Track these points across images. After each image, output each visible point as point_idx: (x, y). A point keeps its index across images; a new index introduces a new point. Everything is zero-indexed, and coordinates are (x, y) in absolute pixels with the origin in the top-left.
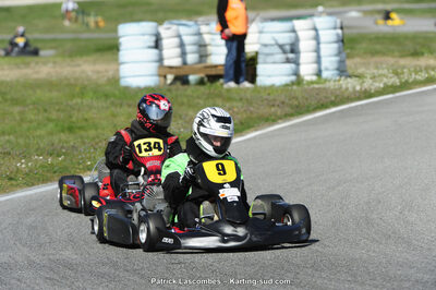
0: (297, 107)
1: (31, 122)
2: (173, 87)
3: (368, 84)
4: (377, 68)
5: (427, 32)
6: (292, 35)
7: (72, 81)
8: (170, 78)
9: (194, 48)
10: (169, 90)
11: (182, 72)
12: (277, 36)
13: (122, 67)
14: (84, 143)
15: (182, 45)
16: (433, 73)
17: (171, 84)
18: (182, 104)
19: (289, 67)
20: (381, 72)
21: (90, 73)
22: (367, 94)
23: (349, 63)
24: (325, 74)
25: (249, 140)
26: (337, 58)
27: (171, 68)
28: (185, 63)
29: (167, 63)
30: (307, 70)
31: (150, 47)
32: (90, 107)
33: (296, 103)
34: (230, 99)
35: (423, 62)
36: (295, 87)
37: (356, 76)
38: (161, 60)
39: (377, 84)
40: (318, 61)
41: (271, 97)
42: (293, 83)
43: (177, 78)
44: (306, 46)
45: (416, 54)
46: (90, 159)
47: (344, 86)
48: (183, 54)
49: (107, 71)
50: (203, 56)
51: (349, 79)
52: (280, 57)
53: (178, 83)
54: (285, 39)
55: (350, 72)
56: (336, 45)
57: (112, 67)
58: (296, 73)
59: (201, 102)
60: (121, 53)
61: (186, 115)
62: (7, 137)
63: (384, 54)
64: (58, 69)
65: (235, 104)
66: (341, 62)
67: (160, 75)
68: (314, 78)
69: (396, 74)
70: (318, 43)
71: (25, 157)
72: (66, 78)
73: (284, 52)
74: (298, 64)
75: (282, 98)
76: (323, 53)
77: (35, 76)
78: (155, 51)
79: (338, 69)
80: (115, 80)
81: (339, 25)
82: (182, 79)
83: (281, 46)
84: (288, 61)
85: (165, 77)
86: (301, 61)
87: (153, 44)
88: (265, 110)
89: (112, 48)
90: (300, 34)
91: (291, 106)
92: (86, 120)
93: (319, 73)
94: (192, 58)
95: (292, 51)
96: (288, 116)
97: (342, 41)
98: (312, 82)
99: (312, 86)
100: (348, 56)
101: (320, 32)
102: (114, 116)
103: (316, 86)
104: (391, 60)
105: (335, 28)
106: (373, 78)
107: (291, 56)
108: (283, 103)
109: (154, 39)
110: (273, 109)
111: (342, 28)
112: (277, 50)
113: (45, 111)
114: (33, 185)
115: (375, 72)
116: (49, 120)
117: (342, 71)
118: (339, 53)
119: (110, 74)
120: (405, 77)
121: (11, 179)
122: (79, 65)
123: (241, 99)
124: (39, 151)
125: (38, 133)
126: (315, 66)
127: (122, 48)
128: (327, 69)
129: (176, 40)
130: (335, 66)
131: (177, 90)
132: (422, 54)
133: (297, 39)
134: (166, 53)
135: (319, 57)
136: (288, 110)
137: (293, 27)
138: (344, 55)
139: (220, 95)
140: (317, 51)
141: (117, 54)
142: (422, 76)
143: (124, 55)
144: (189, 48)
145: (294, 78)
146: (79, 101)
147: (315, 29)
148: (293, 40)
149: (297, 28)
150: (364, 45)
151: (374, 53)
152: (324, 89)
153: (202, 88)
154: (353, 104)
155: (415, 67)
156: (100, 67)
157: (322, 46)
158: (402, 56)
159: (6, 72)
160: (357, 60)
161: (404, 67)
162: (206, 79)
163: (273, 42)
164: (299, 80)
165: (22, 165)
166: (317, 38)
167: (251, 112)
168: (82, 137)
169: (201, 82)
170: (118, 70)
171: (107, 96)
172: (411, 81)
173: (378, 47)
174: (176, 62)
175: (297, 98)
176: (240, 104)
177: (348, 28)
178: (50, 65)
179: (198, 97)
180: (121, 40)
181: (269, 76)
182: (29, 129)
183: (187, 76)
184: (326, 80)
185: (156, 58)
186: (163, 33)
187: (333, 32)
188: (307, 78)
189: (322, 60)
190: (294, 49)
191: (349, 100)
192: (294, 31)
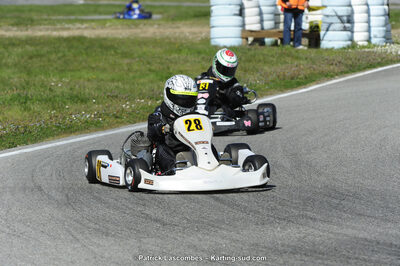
0: (351, 66)
1: (136, 71)
2: (253, 47)
6: (349, 8)
7: (172, 40)
8: (251, 39)
9: (271, 16)
10: (250, 49)
11: (259, 36)
12: (336, 9)
13: (212, 30)
15: (261, 14)
17: (251, 44)
18: (260, 61)
19: (346, 34)
21: (187, 34)
23: (393, 32)
24: (374, 41)
26: (384, 29)
27: (252, 31)
28: (262, 28)
29: (248, 27)
30: (360, 37)
31: (235, 15)
32: (186, 61)
33: (350, 62)
34: (297, 58)
36: (350, 50)
37: (398, 43)
38: (243, 25)
40: (369, 30)
41: (331, 58)
42: (349, 47)
43: (256, 40)
44: (359, 18)
47: (389, 51)
48: (262, 21)
49: (201, 33)
50: (277, 23)
51: (393, 46)
52: (339, 25)
53: (257, 44)
54: (343, 11)
55: (394, 39)
56: (383, 18)
57: (205, 29)
58: (351, 39)
59: (274, 59)
60: (212, 18)
61: (262, 70)
62: (116, 84)
64: (161, 30)
65: (302, 62)
66: (387, 31)
67: (242, 38)
68: (366, 43)
70: (369, 16)
71: (129, 100)
72: (167, 38)
73: (342, 22)
74: (352, 32)
75: (339, 59)
76: (372, 24)
77: (142, 35)
78: (240, 18)
79: (384, 37)
80: (207, 40)
81: (386, 1)
82: (260, 41)
83: (340, 17)
84: (345, 29)
85: (247, 39)
86: (355, 29)
87: (237, 12)
88: (326, 68)
89: (204, 15)
90: (354, 7)
91: (346, 65)
93: (369, 40)
94: (268, 25)
95: (349, 22)
96: (343, 73)
97: (388, 15)
98: (364, 47)
99: (364, 50)
100: (393, 27)
101: (371, 7)
103: (367, 50)
105: (383, 5)
107: (348, 25)
108: (340, 62)
109: (238, 8)
110: (332, 67)
111: (388, 5)
112: (336, 20)
113: (149, 63)
114: (135, 122)
116: (150, 70)
117: (388, 38)
118: (385, 25)
119: (204, 35)
121: (117, 117)
122: (178, 27)
123: (306, 58)
124: (142, 96)
125: (142, 81)
126: (366, 34)
127: (213, 14)
128: (375, 37)
129: (257, 9)
130: (383, 34)
131: (256, 49)
133: (352, 12)
134: (247, 20)
135: (369, 27)
136: (343, 68)
137: (350, 2)
138: (389, 26)
140: (368, 22)
141: (209, 20)
143: (214, 20)
144: (265, 17)
145: (349, 43)
146: (176, 55)
147: (367, 5)
148: (349, 13)
149: (352, 3)
152: (373, 52)
153: (275, 48)
156: (196, 29)
157: (372, 18)
159: (120, 31)
162: (279, 41)
163: (333, 14)
164: (353, 45)
165: (126, 106)
166: (368, 12)
167: (314, 69)
169: (275, 44)
170: (209, 32)
171: (199, 53)
174: (256, 27)
175: (351, 59)
176: (305, 62)
177: (393, 4)
178: (156, 26)
179: (273, 56)
180: (212, 8)
182: (134, 78)
183: (263, 39)
184: (375, 45)
185: (240, 23)
186: (246, 4)
187: (382, 7)
188: (360, 43)
189: (372, 29)
190: (350, 20)
191: (392, 62)
192: (350, 5)
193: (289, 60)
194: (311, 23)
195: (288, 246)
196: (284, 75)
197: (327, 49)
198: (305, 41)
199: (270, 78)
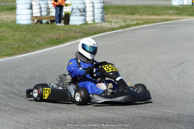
0: (85, 33)
2: (37, 24)
3: (113, 25)
4: (116, 19)
5: (136, 5)
6: (84, 5)
8: (36, 21)
9: (45, 9)
10: (35, 26)
11: (40, 19)
12: (78, 5)
13: (17, 16)
14: (2, 46)
15: (40, 8)
16: (139, 21)
18: (40, 31)
19: (82, 18)
20: (118, 20)
21: (5, 19)
22: (113, 29)
23: (106, 16)
24: (96, 21)
25: (67, 46)
26: (101, 15)
27: (36, 17)
28: (41, 15)
29: (34, 15)
30: (89, 19)
31: (28, 9)
32: (5, 32)
33: (85, 32)
34: (59, 30)
35: (135, 17)
36: (85, 26)
37: (108, 22)
38: (32, 14)
39: (117, 25)
40: (94, 16)
41: (76, 29)
42: (84, 24)
43: (38, 21)
44: (89, 10)
45: (132, 14)
46: (5, 52)
47: (104, 26)
48: (41, 12)
50: (48, 13)
51: (106, 23)
52: (79, 14)
53: (39, 23)
54: (81, 7)
55: (106, 20)
56: (101, 10)
57: (13, 16)
58: (85, 20)
59: (48, 30)
60: (17, 11)
61: (42, 35)
63: (119, 13)
65: (61, 32)
66: (103, 16)
67: (32, 20)
68: (92, 22)
69: (124, 21)
70: (94, 9)
73: (81, 12)
74: (85, 17)
75: (80, 30)
76: (95, 12)
78: (30, 10)
80: (14, 21)
81: (102, 2)
82: (40, 21)
83: (79, 10)
84: (82, 15)
85: (34, 20)
86: (87, 15)
87: (29, 8)
88: (73, 34)
89: (13, 9)
90: (87, 5)
92: (3, 37)
93: (94, 21)
94: (44, 13)
95: (84, 12)
97: (104, 8)
98: (91, 24)
99: (91, 25)
100: (106, 14)
101: (95, 5)
102: (14, 35)
103: (93, 25)
104: (122, 16)
105: (101, 3)
106: (115, 23)
107: (83, 13)
108: (80, 32)
109: (30, 5)
110: (76, 34)
111: (103, 3)
112: (78, 11)
115: (116, 21)
117: (103, 20)
118: (102, 13)
119: (12, 19)
120: (128, 23)
123: (63, 30)
126: (92, 18)
127: (17, 9)
128: (97, 19)
129: (39, 6)
130: (100, 18)
131: (38, 25)
132: (135, 14)
133: (86, 7)
134: (34, 11)
135: (94, 14)
136: (82, 34)
137: (84, 2)
138: (104, 14)
139: (55, 28)
140: (93, 11)
141: (15, 11)
142: (134, 23)
143: (18, 11)
144: (43, 10)
145: (84, 22)
146: (1, 29)
147: (93, 3)
148: (84, 7)
149: (86, 3)
150: (111, 10)
151: (115, 13)
152: (96, 27)
153: (48, 25)
154: (107, 33)
155: (132, 19)
156: (9, 16)
158: (126, 15)
160: (109, 16)
161: (127, 19)
162: (49, 22)
163: (76, 8)
164: (86, 23)
166: (93, 7)
167: (68, 35)
168: (2, 43)
169: (47, 23)
170: (15, 18)
171: (11, 27)
172: (130, 24)
173: (117, 11)
174: (38, 15)
175: (85, 30)
176: (63, 32)
177: (106, 3)
179: (47, 29)
180: (17, 6)
181: (74, 21)
183: (42, 20)
184: (97, 23)
185: (31, 13)
186: (34, 3)
187: (100, 4)
188: (89, 22)
189: (96, 15)
190: (84, 11)
191: (105, 31)
192: (84, 4)
193: (55, 30)
194: (65, 12)
195: (63, 121)
196: (53, 38)
197: (73, 26)
198: (63, 21)
199: (47, 39)
